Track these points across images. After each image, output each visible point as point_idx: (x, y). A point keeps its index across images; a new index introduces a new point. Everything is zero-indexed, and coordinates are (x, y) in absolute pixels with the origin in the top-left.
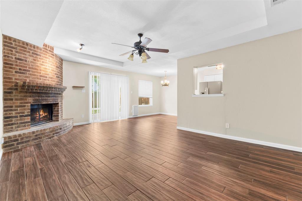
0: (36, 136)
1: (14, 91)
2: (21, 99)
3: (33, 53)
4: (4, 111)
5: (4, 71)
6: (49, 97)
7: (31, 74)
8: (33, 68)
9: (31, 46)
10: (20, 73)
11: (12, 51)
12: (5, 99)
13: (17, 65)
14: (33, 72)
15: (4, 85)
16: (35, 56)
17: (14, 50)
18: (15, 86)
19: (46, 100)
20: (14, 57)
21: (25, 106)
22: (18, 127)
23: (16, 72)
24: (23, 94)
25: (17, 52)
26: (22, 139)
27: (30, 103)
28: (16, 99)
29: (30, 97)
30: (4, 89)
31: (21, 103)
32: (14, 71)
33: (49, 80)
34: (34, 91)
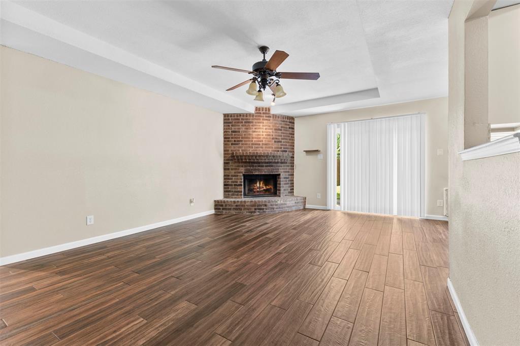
0: (237, 206)
1: (230, 162)
2: (235, 169)
3: (245, 122)
4: (224, 179)
5: (225, 144)
6: (263, 166)
7: (243, 144)
8: (245, 138)
9: (243, 116)
10: (235, 144)
11: (229, 126)
12: (225, 169)
13: (232, 138)
14: (245, 141)
15: (224, 157)
16: (247, 124)
17: (230, 124)
18: (231, 157)
19: (258, 170)
20: (230, 131)
21: (238, 176)
22: (233, 195)
23: (232, 144)
24: (236, 164)
25: (232, 126)
26: (226, 205)
27: (242, 172)
28: (232, 169)
29: (242, 166)
30: (224, 160)
31: (235, 173)
32: (230, 143)
33: (262, 148)
34: (244, 161)
